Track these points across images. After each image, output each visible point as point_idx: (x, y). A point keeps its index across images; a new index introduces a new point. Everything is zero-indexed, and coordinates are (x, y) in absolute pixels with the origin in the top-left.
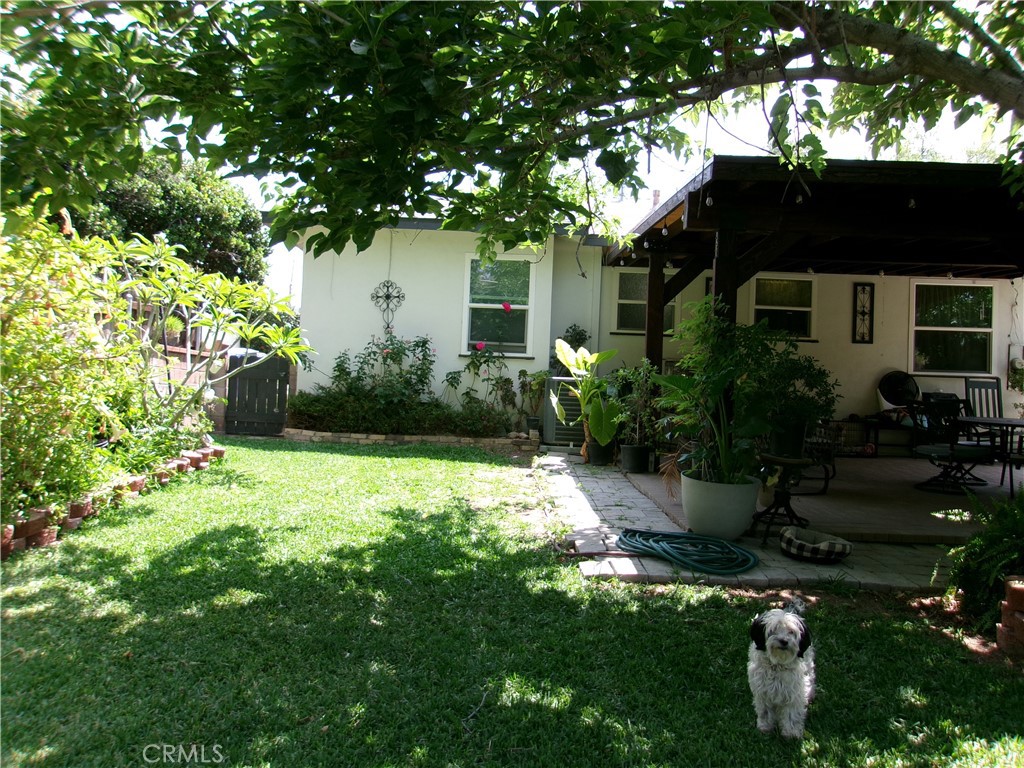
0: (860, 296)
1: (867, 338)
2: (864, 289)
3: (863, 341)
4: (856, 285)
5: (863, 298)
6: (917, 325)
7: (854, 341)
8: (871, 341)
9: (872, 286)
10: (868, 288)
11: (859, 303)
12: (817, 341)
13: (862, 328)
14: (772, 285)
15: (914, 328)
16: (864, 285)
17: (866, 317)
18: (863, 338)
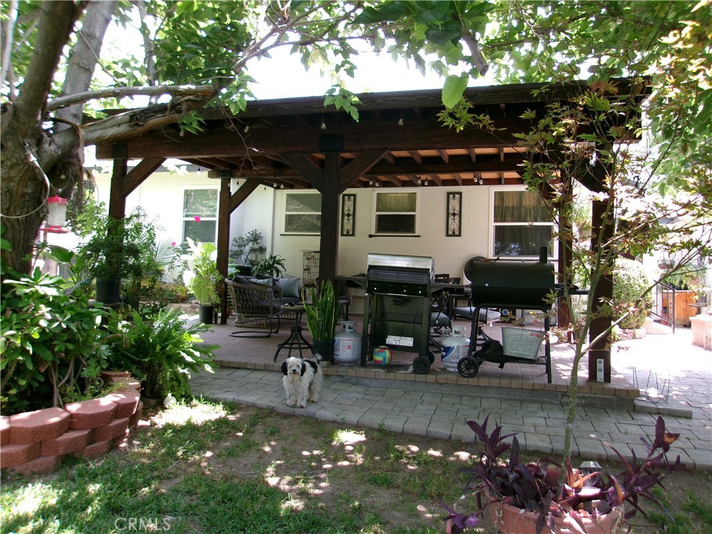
0: (451, 201)
1: (457, 233)
2: (454, 196)
3: (454, 235)
4: (449, 194)
5: (454, 203)
6: (495, 221)
7: (448, 235)
8: (460, 235)
9: (460, 194)
10: (457, 196)
11: (451, 207)
12: (419, 236)
13: (454, 225)
14: (391, 197)
15: (493, 224)
16: (454, 193)
17: (457, 217)
18: (454, 233)
